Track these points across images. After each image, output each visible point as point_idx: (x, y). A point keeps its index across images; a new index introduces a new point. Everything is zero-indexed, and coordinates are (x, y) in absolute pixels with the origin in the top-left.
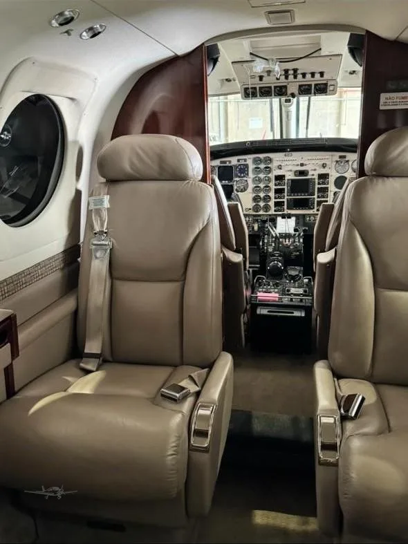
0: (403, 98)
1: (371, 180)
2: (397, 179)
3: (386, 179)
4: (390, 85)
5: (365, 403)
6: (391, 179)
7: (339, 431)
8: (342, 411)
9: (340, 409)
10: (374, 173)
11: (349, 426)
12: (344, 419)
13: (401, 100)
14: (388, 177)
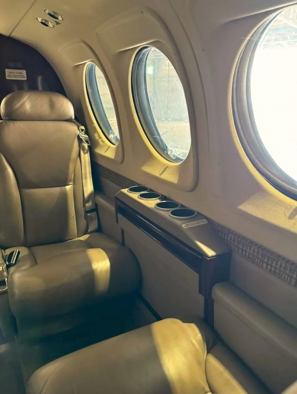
0: (20, 73)
1: (6, 123)
2: (22, 122)
3: (15, 121)
4: (10, 64)
5: (20, 256)
6: (18, 122)
7: (5, 274)
8: (7, 263)
9: (6, 263)
10: (7, 118)
11: (12, 269)
12: (8, 267)
13: (19, 75)
14: (16, 120)
